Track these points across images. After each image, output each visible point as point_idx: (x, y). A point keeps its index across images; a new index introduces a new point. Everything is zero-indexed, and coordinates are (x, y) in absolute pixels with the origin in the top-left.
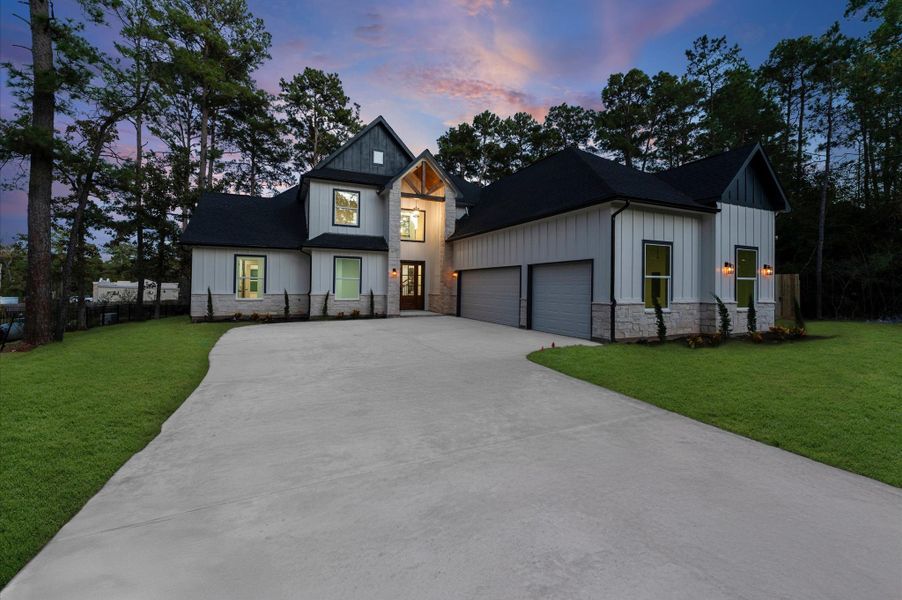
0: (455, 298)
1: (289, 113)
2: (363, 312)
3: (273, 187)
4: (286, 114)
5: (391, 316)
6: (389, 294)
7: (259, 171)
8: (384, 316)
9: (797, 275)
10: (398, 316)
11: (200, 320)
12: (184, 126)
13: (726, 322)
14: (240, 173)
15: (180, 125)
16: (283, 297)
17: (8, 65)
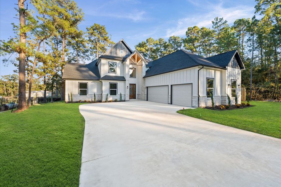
0: (146, 95)
1: (89, 38)
2: (118, 100)
3: (83, 61)
4: (88, 38)
5: (127, 101)
6: (126, 94)
7: (79, 56)
8: (124, 101)
9: (245, 88)
10: (129, 101)
11: (69, 102)
12: (56, 42)
13: (230, 102)
14: (73, 56)
15: (55, 41)
16: (94, 95)
17: (13, 24)
